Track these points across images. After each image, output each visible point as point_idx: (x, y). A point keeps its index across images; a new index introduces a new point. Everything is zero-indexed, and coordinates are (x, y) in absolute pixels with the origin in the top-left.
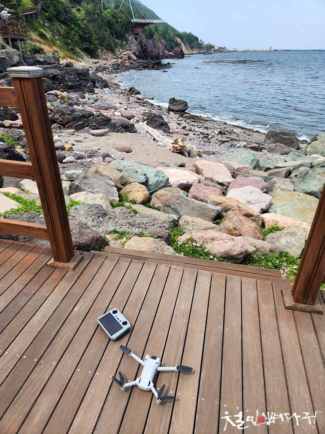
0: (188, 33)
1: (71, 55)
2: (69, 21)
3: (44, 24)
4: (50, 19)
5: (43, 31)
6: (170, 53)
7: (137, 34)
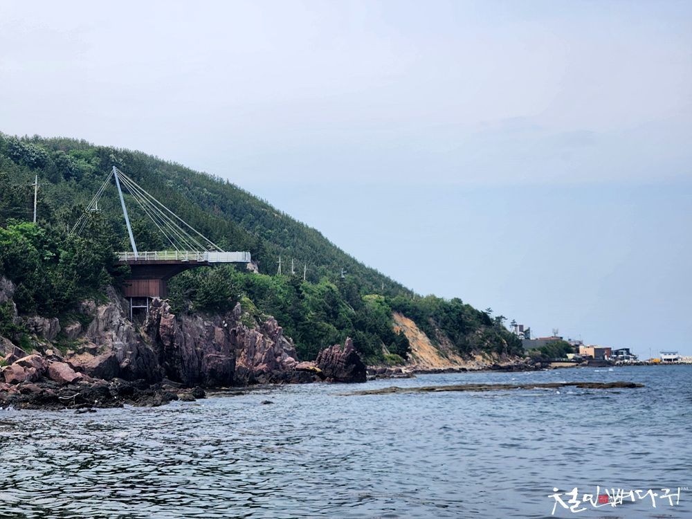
6: (304, 365)
7: (143, 299)
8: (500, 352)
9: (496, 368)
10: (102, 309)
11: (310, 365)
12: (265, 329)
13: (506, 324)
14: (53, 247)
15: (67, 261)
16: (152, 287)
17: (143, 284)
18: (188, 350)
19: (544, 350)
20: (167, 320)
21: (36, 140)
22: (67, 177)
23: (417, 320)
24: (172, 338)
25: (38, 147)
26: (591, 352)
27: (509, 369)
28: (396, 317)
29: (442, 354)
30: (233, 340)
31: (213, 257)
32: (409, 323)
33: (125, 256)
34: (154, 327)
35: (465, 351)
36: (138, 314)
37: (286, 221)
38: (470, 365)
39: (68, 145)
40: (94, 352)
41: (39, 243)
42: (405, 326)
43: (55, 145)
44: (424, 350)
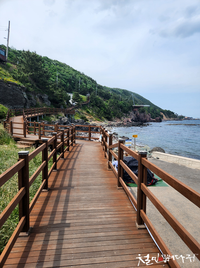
1: (99, 120)
2: (101, 106)
3: (90, 108)
4: (93, 106)
7: (135, 111)
8: (175, 118)
9: (174, 120)
10: (131, 112)
11: (154, 120)
12: (149, 115)
13: (175, 114)
14: (125, 104)
15: (127, 106)
16: (136, 110)
17: (135, 109)
18: (141, 118)
19: (180, 117)
20: (138, 114)
22: (119, 94)
23: (163, 113)
24: (139, 116)
26: (187, 118)
27: (176, 120)
28: (160, 112)
29: (167, 118)
30: (144, 116)
31: (145, 106)
33: (133, 105)
34: (137, 115)
35: (170, 117)
36: (135, 113)
37: (145, 99)
38: (171, 119)
39: (119, 89)
40: (130, 118)
41: (123, 104)
44: (164, 117)
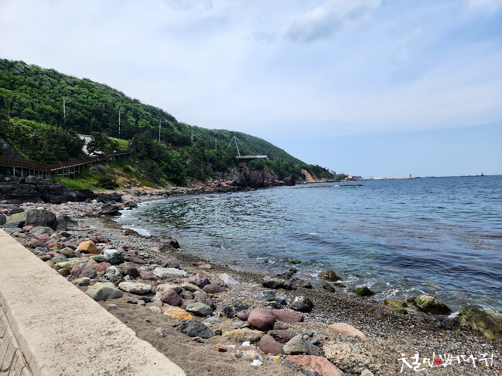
0: (315, 165)
1: (152, 184)
2: (162, 159)
3: (134, 162)
4: (141, 158)
5: (130, 167)
6: (280, 182)
7: (242, 167)
8: (328, 178)
9: (327, 182)
10: (232, 170)
11: (282, 182)
12: (271, 173)
13: (330, 171)
14: (220, 155)
15: (224, 158)
16: (244, 164)
17: (242, 163)
18: (253, 179)
19: (339, 177)
20: (248, 172)
21: (215, 130)
22: (223, 139)
24: (249, 176)
25: (216, 132)
26: (351, 177)
27: (330, 182)
28: (302, 170)
29: (314, 179)
30: (264, 176)
31: (258, 157)
32: (306, 171)
33: (237, 157)
34: (245, 174)
35: (320, 178)
36: (241, 171)
37: (276, 148)
38: (321, 181)
39: (223, 131)
40: (231, 180)
41: (217, 154)
42: (305, 172)
43: (220, 131)
44: (309, 178)
